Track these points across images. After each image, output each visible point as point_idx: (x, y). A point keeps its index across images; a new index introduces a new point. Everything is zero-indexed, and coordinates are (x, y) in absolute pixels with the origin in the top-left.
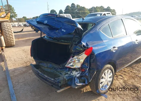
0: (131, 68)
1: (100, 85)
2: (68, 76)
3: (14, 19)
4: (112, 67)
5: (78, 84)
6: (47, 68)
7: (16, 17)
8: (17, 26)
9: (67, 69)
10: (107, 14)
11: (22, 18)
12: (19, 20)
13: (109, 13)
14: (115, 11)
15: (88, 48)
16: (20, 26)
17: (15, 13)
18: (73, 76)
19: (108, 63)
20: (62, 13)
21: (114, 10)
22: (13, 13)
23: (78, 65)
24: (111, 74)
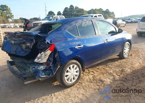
0: (105, 66)
1: (65, 78)
2: (34, 70)
3: (10, 20)
4: (77, 62)
5: (42, 76)
6: (19, 63)
7: (12, 18)
8: (13, 27)
9: (35, 63)
10: (98, 16)
11: (18, 19)
12: (16, 21)
13: (101, 16)
14: (114, 14)
15: (51, 44)
16: (15, 27)
17: (12, 14)
18: (38, 69)
19: (72, 59)
20: (61, 15)
21: (113, 12)
22: (10, 14)
23: (45, 60)
24: (78, 69)
